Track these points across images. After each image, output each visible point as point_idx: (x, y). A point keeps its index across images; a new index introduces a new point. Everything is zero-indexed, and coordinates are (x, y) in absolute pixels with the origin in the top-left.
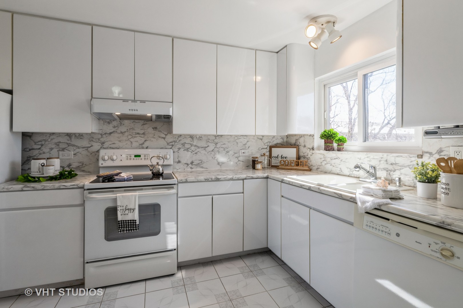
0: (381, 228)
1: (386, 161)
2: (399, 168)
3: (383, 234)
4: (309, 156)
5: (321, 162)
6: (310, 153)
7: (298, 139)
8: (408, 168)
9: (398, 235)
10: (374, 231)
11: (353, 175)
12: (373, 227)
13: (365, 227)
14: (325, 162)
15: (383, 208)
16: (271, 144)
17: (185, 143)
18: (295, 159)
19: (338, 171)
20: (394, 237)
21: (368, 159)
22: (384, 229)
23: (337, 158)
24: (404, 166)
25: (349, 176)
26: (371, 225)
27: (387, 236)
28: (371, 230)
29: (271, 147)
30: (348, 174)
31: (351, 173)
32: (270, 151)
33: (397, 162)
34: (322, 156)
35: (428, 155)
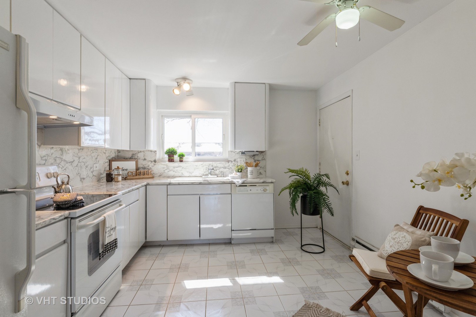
0: (244, 190)
1: (212, 166)
2: (219, 169)
3: (245, 192)
4: (150, 166)
5: (164, 171)
6: (151, 165)
7: (136, 154)
8: (222, 168)
9: (251, 190)
10: (242, 192)
11: (192, 176)
12: (241, 191)
13: (237, 192)
14: (168, 170)
15: (245, 182)
16: (110, 158)
17: (56, 157)
18: (135, 171)
19: (180, 175)
20: (249, 192)
21: (202, 166)
22: (245, 190)
23: (179, 167)
24: (221, 168)
25: (189, 177)
26: (240, 190)
27: (247, 192)
28: (240, 192)
29: (110, 162)
30: (188, 176)
31: (190, 174)
32: (110, 165)
33: (218, 166)
34: (165, 166)
35: (230, 162)
